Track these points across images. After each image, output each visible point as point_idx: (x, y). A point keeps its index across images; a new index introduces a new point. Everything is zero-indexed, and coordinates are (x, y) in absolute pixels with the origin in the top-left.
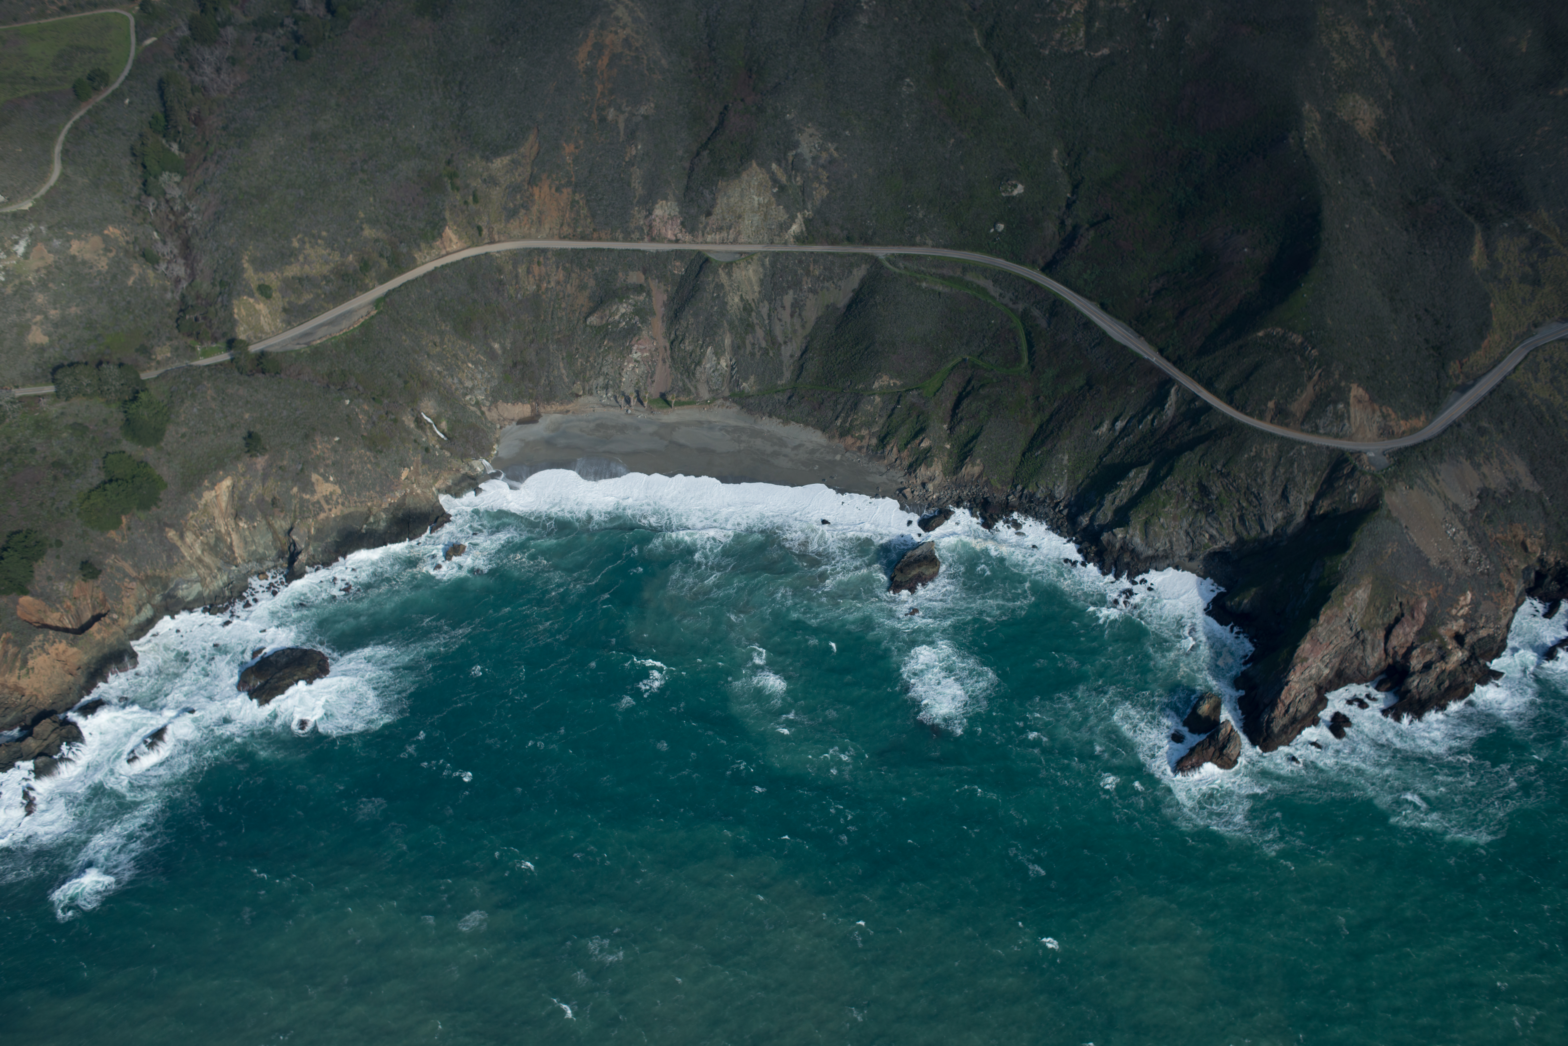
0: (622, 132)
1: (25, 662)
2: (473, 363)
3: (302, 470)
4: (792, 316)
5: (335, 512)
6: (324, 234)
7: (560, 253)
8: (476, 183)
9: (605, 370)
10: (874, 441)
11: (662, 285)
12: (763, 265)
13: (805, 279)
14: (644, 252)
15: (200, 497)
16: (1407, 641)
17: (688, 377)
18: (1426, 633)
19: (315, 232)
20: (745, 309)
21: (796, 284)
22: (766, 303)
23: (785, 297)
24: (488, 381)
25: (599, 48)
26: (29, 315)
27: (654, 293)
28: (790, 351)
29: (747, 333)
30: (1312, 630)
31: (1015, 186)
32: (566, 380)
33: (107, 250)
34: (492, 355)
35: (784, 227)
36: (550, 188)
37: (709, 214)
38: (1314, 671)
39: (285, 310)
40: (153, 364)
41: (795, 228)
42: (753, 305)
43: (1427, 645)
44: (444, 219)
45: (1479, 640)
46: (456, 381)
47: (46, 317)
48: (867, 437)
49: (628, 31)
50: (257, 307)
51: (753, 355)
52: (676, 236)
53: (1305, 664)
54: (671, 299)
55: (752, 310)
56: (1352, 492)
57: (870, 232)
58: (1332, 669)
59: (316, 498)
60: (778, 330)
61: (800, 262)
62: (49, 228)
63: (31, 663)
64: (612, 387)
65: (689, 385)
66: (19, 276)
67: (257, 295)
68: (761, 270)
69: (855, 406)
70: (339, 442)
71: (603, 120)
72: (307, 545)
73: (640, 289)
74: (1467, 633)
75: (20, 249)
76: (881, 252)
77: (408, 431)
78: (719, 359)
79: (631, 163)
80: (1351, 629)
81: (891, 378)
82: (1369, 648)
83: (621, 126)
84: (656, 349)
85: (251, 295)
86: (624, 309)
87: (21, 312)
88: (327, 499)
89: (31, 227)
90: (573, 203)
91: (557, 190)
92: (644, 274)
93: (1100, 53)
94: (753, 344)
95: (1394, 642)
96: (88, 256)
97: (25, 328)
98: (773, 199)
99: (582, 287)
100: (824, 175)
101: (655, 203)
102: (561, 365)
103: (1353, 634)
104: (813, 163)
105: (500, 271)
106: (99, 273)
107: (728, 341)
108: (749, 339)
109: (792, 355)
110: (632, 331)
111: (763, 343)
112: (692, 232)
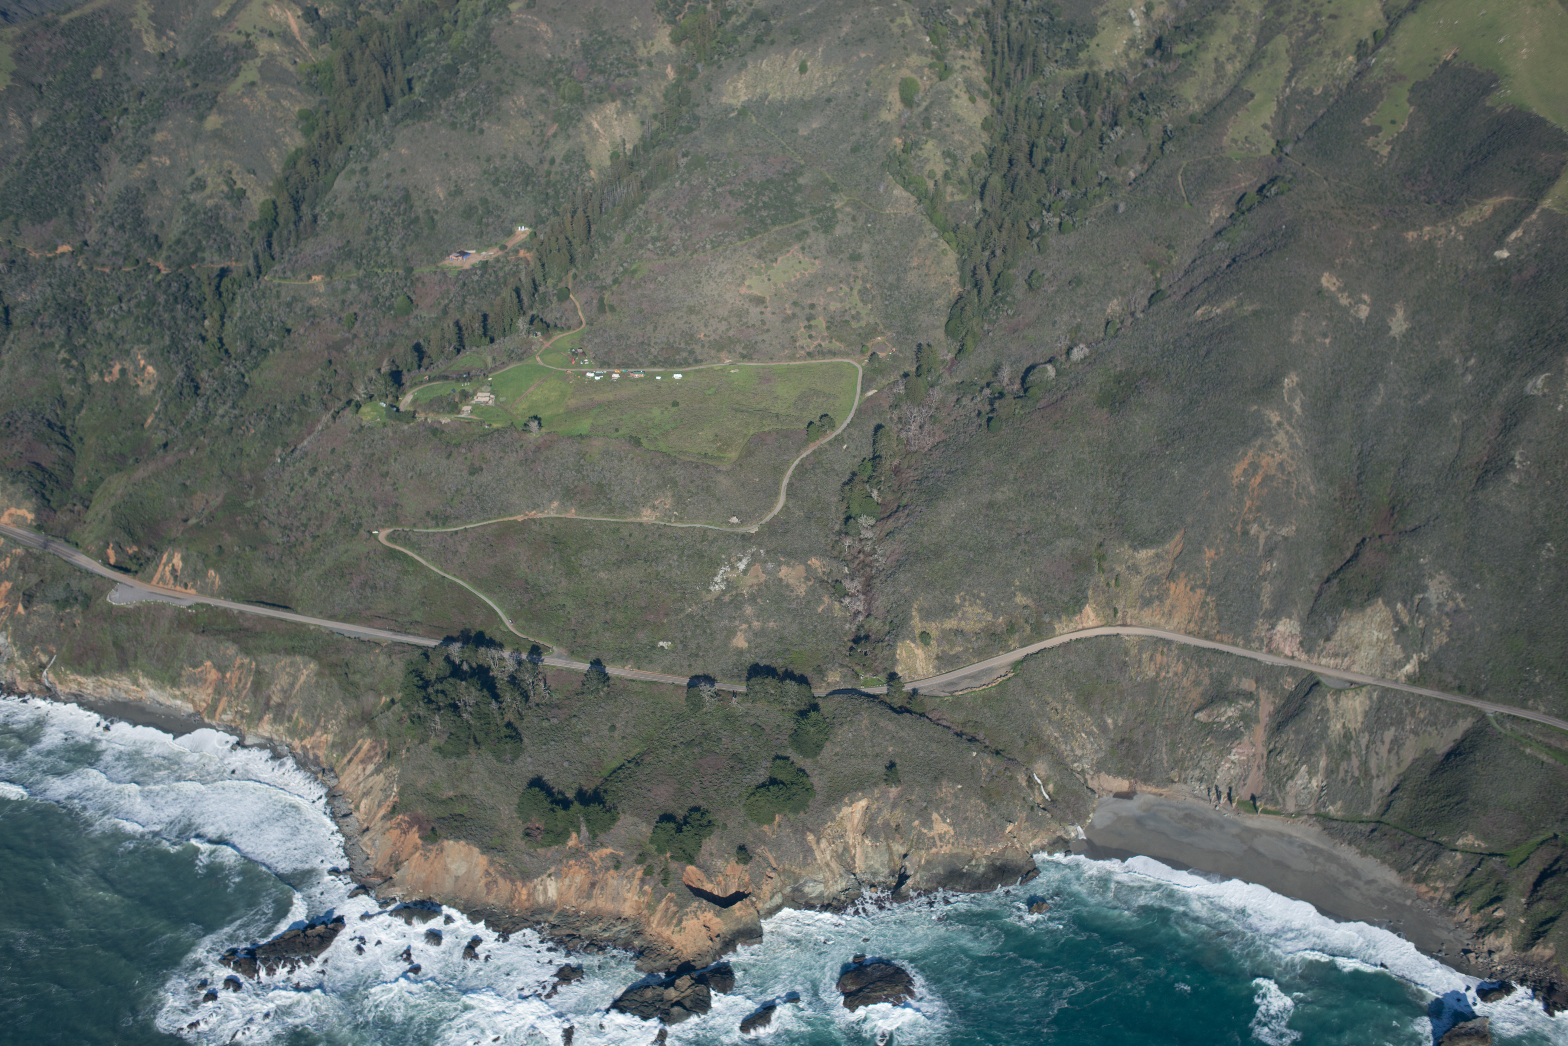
0: (1261, 547)
1: (680, 921)
2: (1086, 733)
3: (926, 807)
4: (1389, 752)
5: (946, 849)
6: (983, 594)
7: (1183, 647)
8: (1120, 568)
9: (1202, 764)
10: (1448, 896)
11: (1271, 696)
12: (1370, 698)
13: (1409, 719)
14: (1260, 662)
15: (839, 810)
17: (1279, 788)
19: (975, 591)
20: (1345, 736)
21: (1399, 722)
22: (1367, 735)
23: (1386, 733)
24: (1096, 752)
25: (1254, 467)
26: (737, 623)
27: (1262, 702)
28: (1382, 785)
29: (1342, 759)
32: (1166, 765)
33: (807, 579)
34: (1104, 728)
35: (1398, 665)
36: (1186, 586)
37: (1328, 639)
39: (938, 658)
40: (824, 684)
41: (1409, 668)
42: (1354, 734)
44: (1086, 598)
46: (1068, 748)
47: (750, 627)
48: (1441, 891)
49: (1284, 456)
50: (916, 651)
51: (1344, 781)
52: (1293, 652)
54: (1277, 712)
55: (1351, 738)
57: (1483, 687)
59: (931, 834)
60: (1373, 763)
61: (1408, 702)
62: (767, 552)
63: (684, 923)
64: (1207, 781)
65: (1278, 795)
66: (737, 588)
67: (918, 641)
68: (1368, 702)
69: (1435, 857)
70: (961, 789)
71: (1245, 533)
72: (916, 872)
73: (1249, 696)
75: (742, 566)
76: (1490, 709)
77: (1019, 787)
78: (1311, 779)
79: (1264, 578)
81: (1477, 839)
83: (1262, 541)
84: (1254, 755)
85: (913, 640)
86: (1231, 712)
87: (732, 618)
88: (941, 837)
89: (754, 549)
90: (1204, 604)
91: (1192, 589)
92: (1257, 682)
94: (1347, 772)
96: (791, 581)
97: (731, 633)
98: (1392, 637)
99: (1197, 683)
100: (1447, 623)
101: (1279, 619)
102: (1164, 750)
104: (1438, 609)
105: (1126, 653)
106: (798, 597)
107: (1323, 763)
108: (1344, 765)
109: (1383, 790)
110: (1235, 734)
111: (1356, 772)
112: (1308, 653)
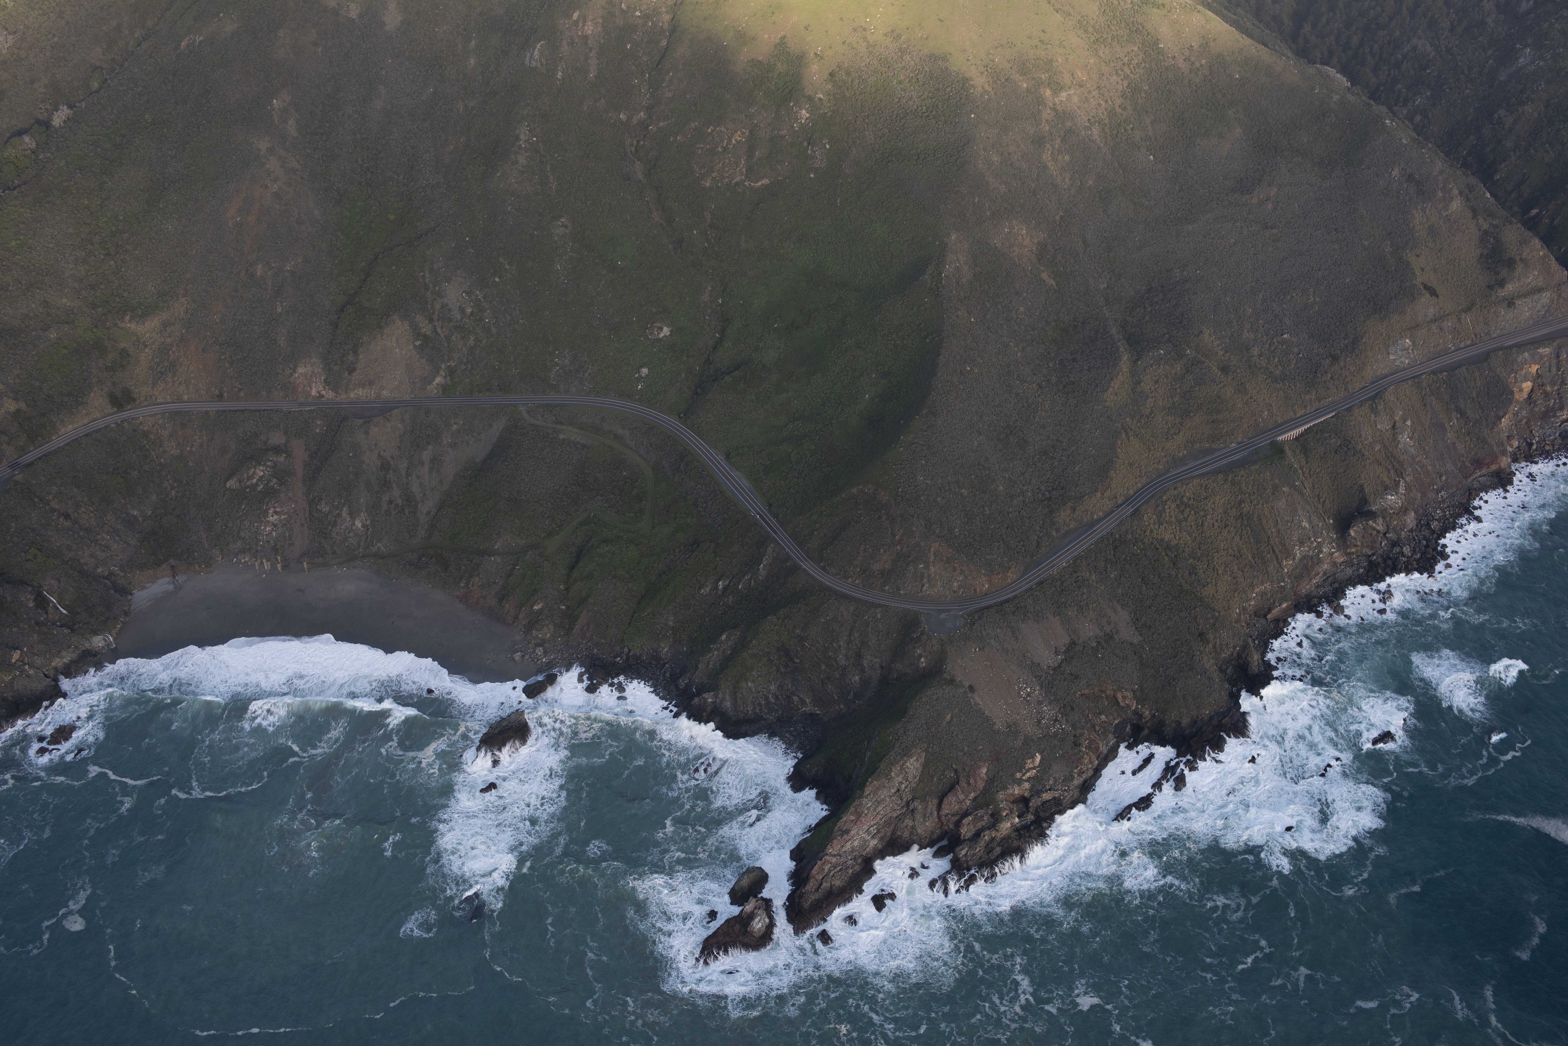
0: (269, 289)
2: (108, 533)
4: (430, 472)
7: (205, 416)
9: (242, 534)
10: (494, 601)
11: (303, 444)
12: (404, 419)
13: (445, 433)
14: (286, 411)
16: (961, 809)
17: (325, 537)
18: (985, 799)
20: (382, 467)
21: (436, 439)
22: (405, 459)
23: (424, 453)
24: (125, 550)
25: (249, 203)
27: (294, 453)
28: (427, 507)
29: (383, 492)
30: (857, 802)
31: (661, 329)
32: (206, 545)
34: (130, 523)
35: (427, 379)
36: (197, 349)
37: (351, 370)
38: (856, 843)
41: (439, 380)
42: (391, 461)
43: (980, 812)
44: (90, 386)
45: (1044, 803)
46: (87, 554)
49: (279, 184)
51: (388, 514)
52: (319, 392)
53: (845, 836)
54: (311, 458)
55: (390, 467)
56: (920, 656)
58: (882, 839)
60: (415, 487)
64: (250, 551)
65: (326, 547)
68: (401, 426)
69: (478, 567)
71: (251, 276)
73: (280, 450)
74: (1032, 796)
76: (522, 403)
77: (26, 611)
78: (354, 520)
79: (276, 321)
80: (901, 799)
81: (513, 538)
82: (919, 817)
83: (269, 282)
84: (295, 511)
86: (262, 471)
90: (220, 363)
91: (204, 350)
92: (286, 433)
93: (759, 184)
94: (389, 503)
95: (945, 810)
98: (416, 352)
99: (224, 450)
101: (298, 361)
102: (201, 530)
103: (904, 804)
104: (460, 313)
105: (145, 437)
107: (363, 501)
108: (385, 497)
109: (429, 513)
110: (269, 494)
111: (400, 501)
112: (335, 389)
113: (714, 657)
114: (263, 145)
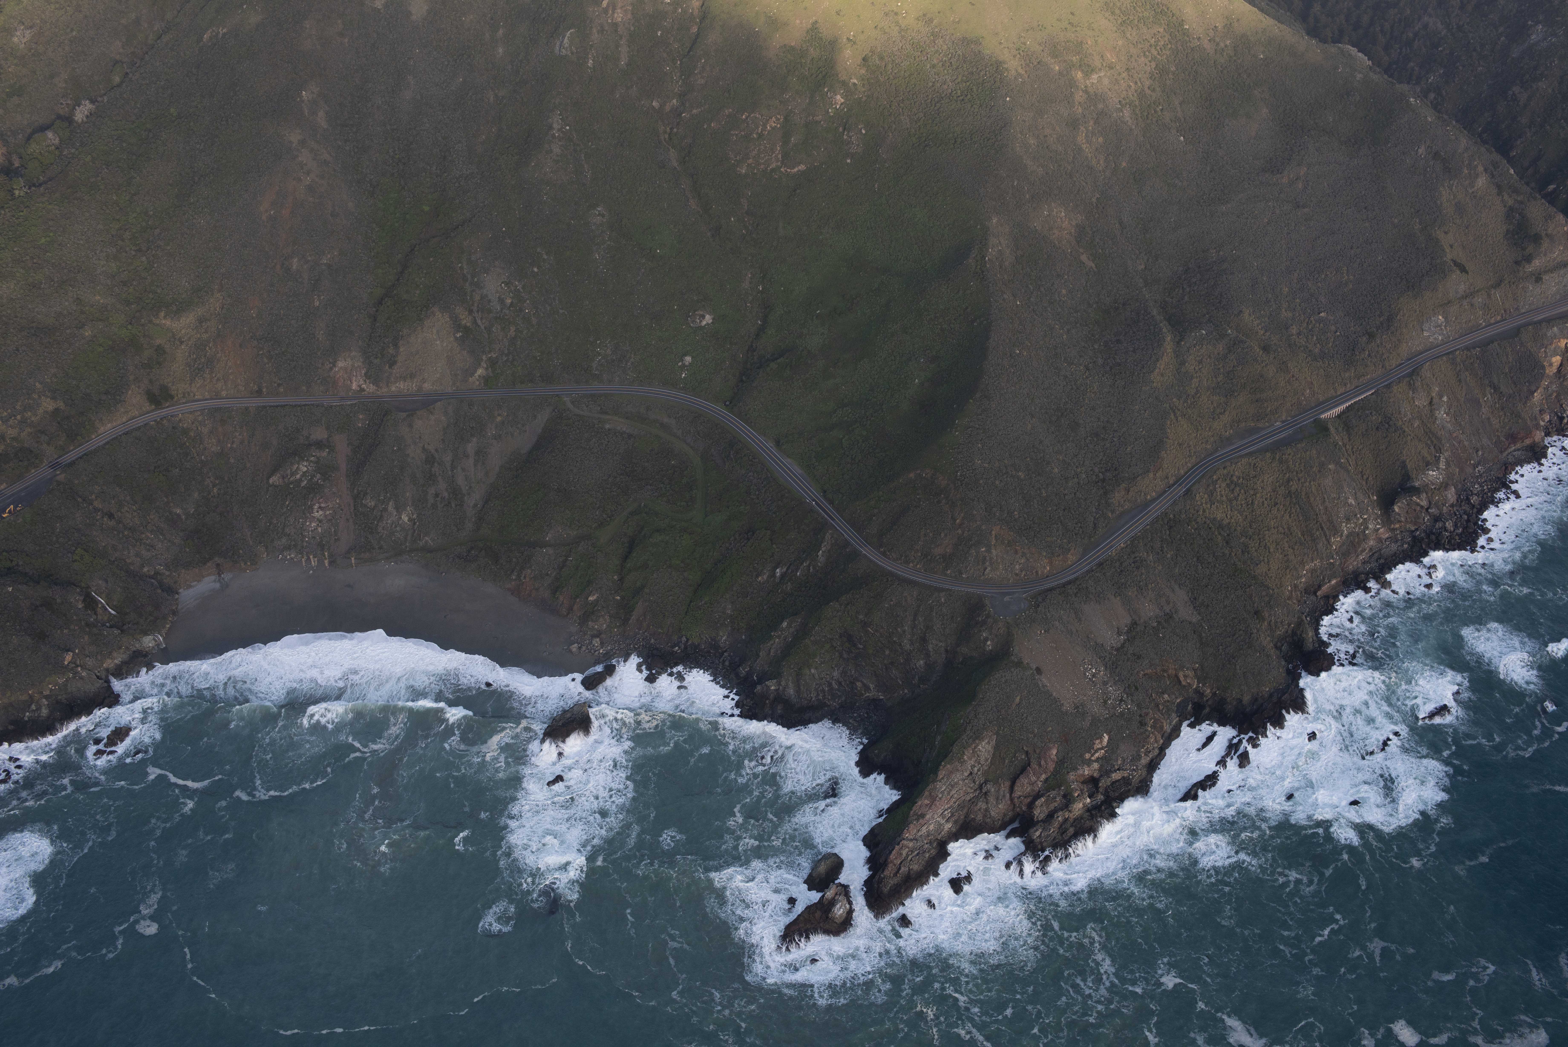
0: (306, 282)
2: (152, 533)
4: (475, 465)
7: (244, 412)
9: (287, 530)
10: (547, 593)
11: (345, 439)
12: (446, 413)
13: (489, 425)
14: (326, 406)
16: (1033, 790)
17: (371, 532)
18: (1056, 781)
20: (427, 460)
21: (480, 431)
22: (449, 451)
23: (468, 445)
24: (169, 549)
25: (282, 196)
27: (337, 448)
28: (473, 500)
29: (428, 485)
30: (930, 787)
31: (703, 317)
32: (250, 543)
34: (173, 522)
35: (469, 372)
36: (234, 344)
37: (392, 364)
38: (931, 827)
41: (480, 372)
42: (435, 455)
43: (1052, 794)
44: (127, 383)
45: (1113, 783)
46: (133, 553)
49: (312, 176)
51: (435, 507)
53: (921, 821)
54: (354, 453)
55: (434, 461)
56: (986, 639)
58: (955, 822)
60: (461, 481)
61: (484, 408)
64: (295, 547)
65: (372, 542)
68: (444, 418)
69: (529, 559)
71: (287, 270)
73: (322, 445)
74: (1101, 776)
77: (76, 612)
78: (400, 514)
79: (314, 315)
80: (974, 782)
81: (564, 528)
82: (992, 800)
83: (305, 275)
84: (340, 507)
86: (305, 467)
90: (257, 358)
91: (241, 345)
92: (328, 428)
93: (796, 170)
94: (435, 496)
95: (1018, 792)
98: (457, 344)
99: (265, 446)
101: (338, 355)
102: (245, 527)
103: (976, 786)
104: (499, 303)
105: (185, 434)
107: (409, 495)
108: (431, 491)
109: (475, 505)
110: (313, 489)
111: (446, 494)
112: (376, 382)
113: (775, 644)
114: (294, 137)
